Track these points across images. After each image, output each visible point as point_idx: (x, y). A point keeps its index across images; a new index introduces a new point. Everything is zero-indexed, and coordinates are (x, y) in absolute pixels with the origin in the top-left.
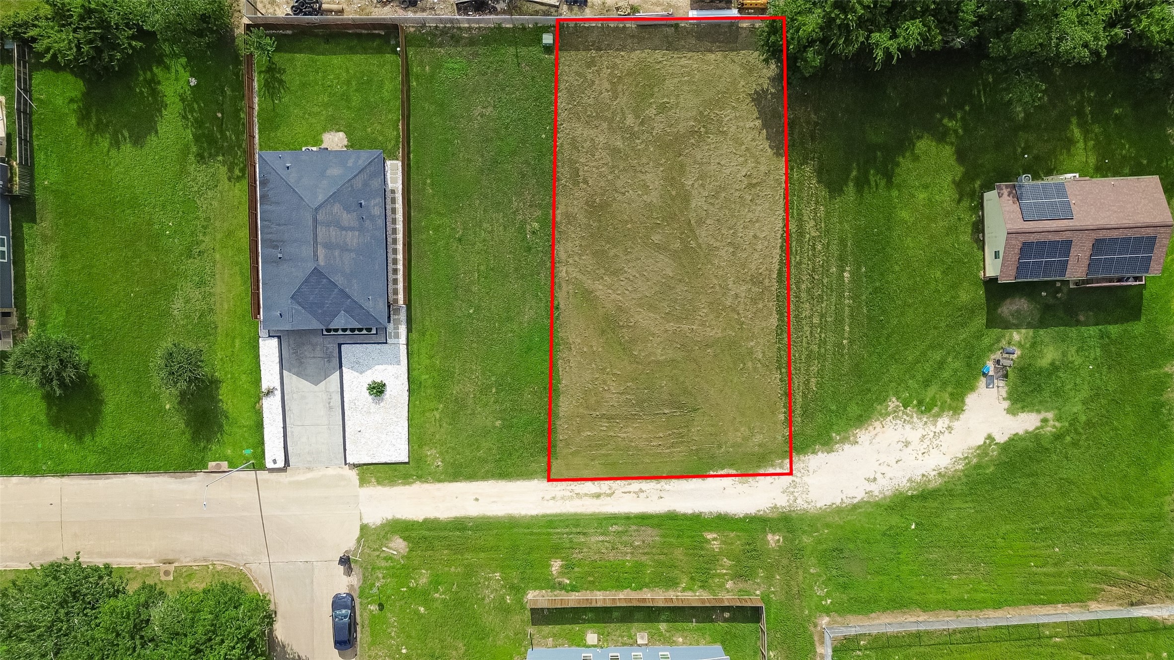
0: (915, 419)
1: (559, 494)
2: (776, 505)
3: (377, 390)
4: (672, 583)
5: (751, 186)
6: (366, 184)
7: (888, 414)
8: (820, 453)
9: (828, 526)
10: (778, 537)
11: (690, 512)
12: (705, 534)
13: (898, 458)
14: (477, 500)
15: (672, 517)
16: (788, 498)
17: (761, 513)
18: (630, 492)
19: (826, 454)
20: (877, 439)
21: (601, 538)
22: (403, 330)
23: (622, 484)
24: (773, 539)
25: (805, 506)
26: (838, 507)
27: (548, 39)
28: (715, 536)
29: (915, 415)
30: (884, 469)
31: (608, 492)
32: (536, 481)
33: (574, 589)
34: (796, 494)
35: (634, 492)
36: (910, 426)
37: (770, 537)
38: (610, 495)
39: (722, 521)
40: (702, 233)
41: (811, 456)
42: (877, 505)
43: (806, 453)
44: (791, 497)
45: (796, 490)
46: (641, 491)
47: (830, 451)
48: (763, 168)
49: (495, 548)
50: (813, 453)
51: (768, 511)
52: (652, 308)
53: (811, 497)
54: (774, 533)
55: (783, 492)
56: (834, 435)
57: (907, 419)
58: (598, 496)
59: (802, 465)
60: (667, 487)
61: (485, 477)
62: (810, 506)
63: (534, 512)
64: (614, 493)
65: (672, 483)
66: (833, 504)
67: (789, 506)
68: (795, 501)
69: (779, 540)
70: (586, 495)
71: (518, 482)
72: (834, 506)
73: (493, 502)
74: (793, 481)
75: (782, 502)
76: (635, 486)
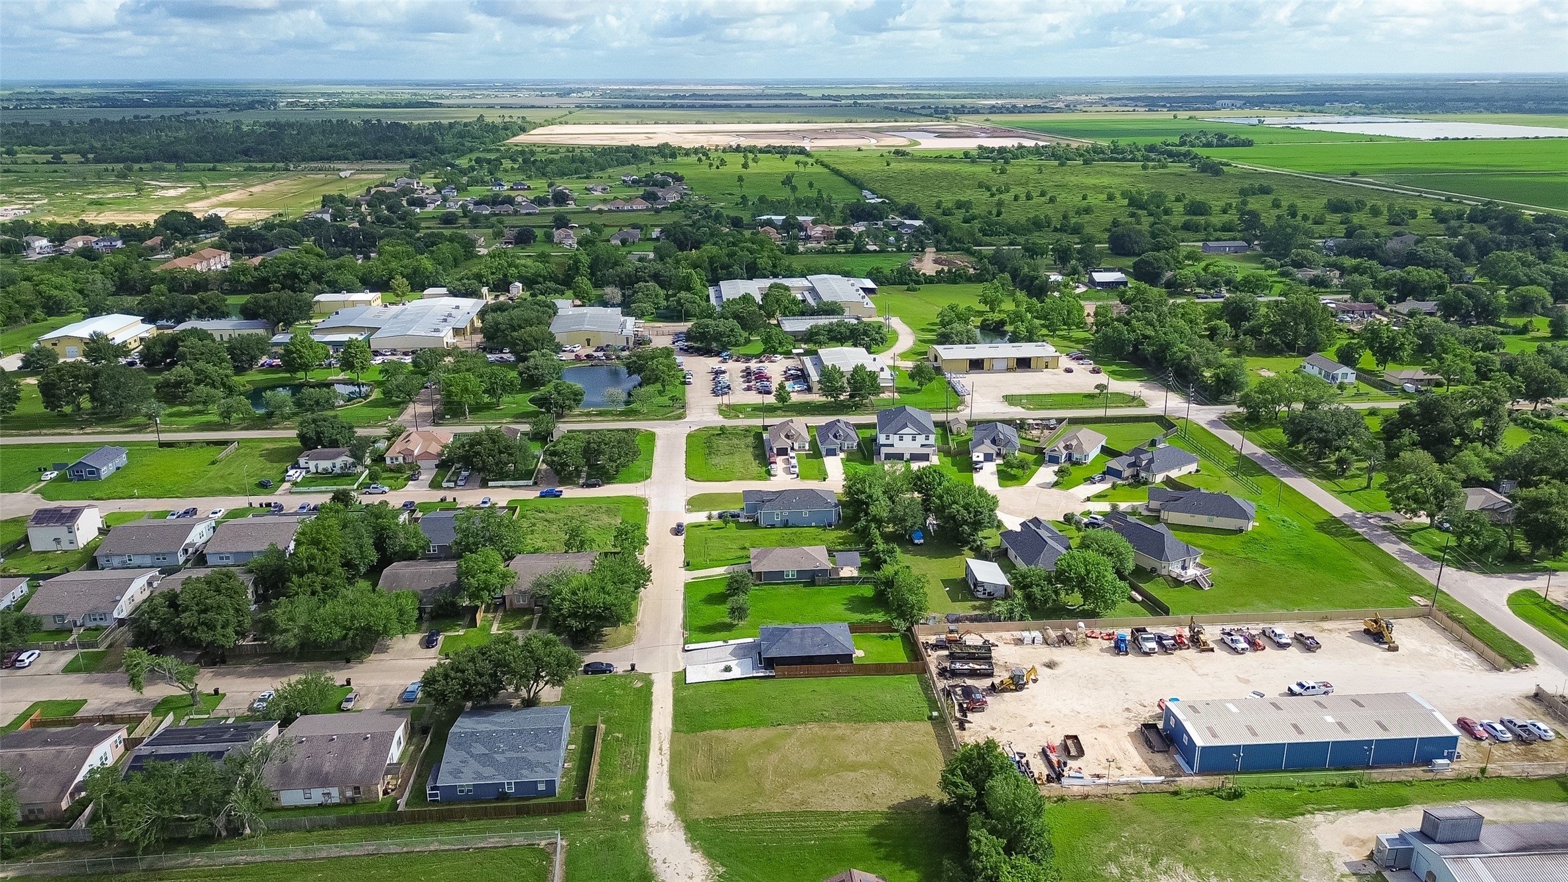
1: (663, 736)
2: (649, 819)
3: (728, 669)
4: (599, 777)
5: (867, 797)
6: (837, 647)
7: (713, 867)
8: (685, 836)
9: (633, 842)
10: (627, 819)
11: (647, 784)
12: (632, 790)
13: (680, 874)
14: (662, 708)
15: (645, 778)
16: (654, 824)
17: (644, 813)
18: (662, 761)
19: (684, 839)
20: (695, 863)
22: (762, 674)
23: (668, 758)
24: (626, 817)
25: (648, 831)
26: (646, 846)
27: (935, 714)
28: (631, 794)
30: (673, 867)
31: (663, 753)
32: (672, 727)
33: (603, 740)
34: (656, 827)
35: (662, 763)
37: (628, 816)
39: (640, 797)
40: (832, 778)
41: (683, 833)
42: (646, 865)
43: (685, 830)
45: (659, 827)
46: (663, 765)
47: (686, 841)
48: (879, 801)
49: (632, 713)
50: (685, 833)
51: (645, 816)
52: (781, 761)
53: (654, 834)
54: (630, 818)
55: (658, 822)
56: (698, 842)
58: (661, 749)
59: (677, 829)
60: (664, 775)
61: (674, 709)
62: (647, 834)
63: (653, 726)
64: (662, 755)
65: (667, 776)
66: (648, 844)
67: (648, 825)
68: (652, 827)
69: (625, 820)
70: (662, 745)
71: (671, 720)
73: (660, 712)
74: (666, 826)
76: (666, 764)
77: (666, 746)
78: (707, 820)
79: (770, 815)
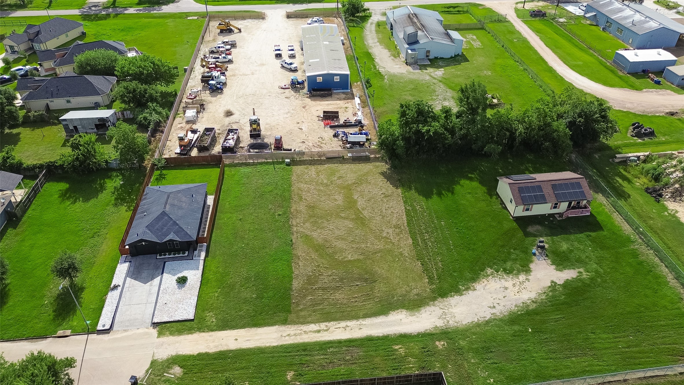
0: (505, 277)
1: (292, 333)
2: (436, 326)
3: (182, 281)
5: (386, 197)
6: (197, 191)
7: (488, 276)
8: (455, 296)
9: (474, 334)
10: (443, 343)
11: (381, 335)
12: (393, 347)
13: (504, 295)
14: (236, 340)
15: (370, 339)
16: (443, 321)
17: (428, 331)
18: (340, 328)
19: (459, 296)
20: (487, 287)
21: (322, 357)
22: (203, 254)
23: (334, 324)
24: (440, 345)
25: (456, 324)
26: (477, 323)
28: (401, 346)
29: (504, 275)
30: (498, 302)
31: (325, 328)
32: (277, 326)
34: (448, 319)
35: (343, 327)
36: (504, 280)
37: (437, 343)
38: (327, 330)
39: (404, 338)
40: (365, 212)
42: (501, 320)
43: (447, 297)
44: (445, 321)
45: (447, 316)
46: (347, 326)
47: (461, 295)
48: (390, 191)
49: (247, 368)
50: (451, 297)
51: (432, 330)
52: (343, 239)
53: (457, 319)
54: (439, 341)
55: (439, 318)
56: (460, 287)
57: (501, 277)
58: (319, 331)
59: (447, 303)
60: (364, 323)
61: (243, 327)
62: (459, 324)
63: (275, 344)
64: (329, 329)
65: (367, 320)
66: (473, 322)
67: (445, 326)
68: (448, 322)
69: (444, 344)
70: (311, 331)
71: (265, 328)
72: (474, 323)
73: (247, 340)
74: (444, 312)
75: (440, 323)
76: (343, 324)
77: (313, 327)
78: (431, 282)
79: (415, 244)
